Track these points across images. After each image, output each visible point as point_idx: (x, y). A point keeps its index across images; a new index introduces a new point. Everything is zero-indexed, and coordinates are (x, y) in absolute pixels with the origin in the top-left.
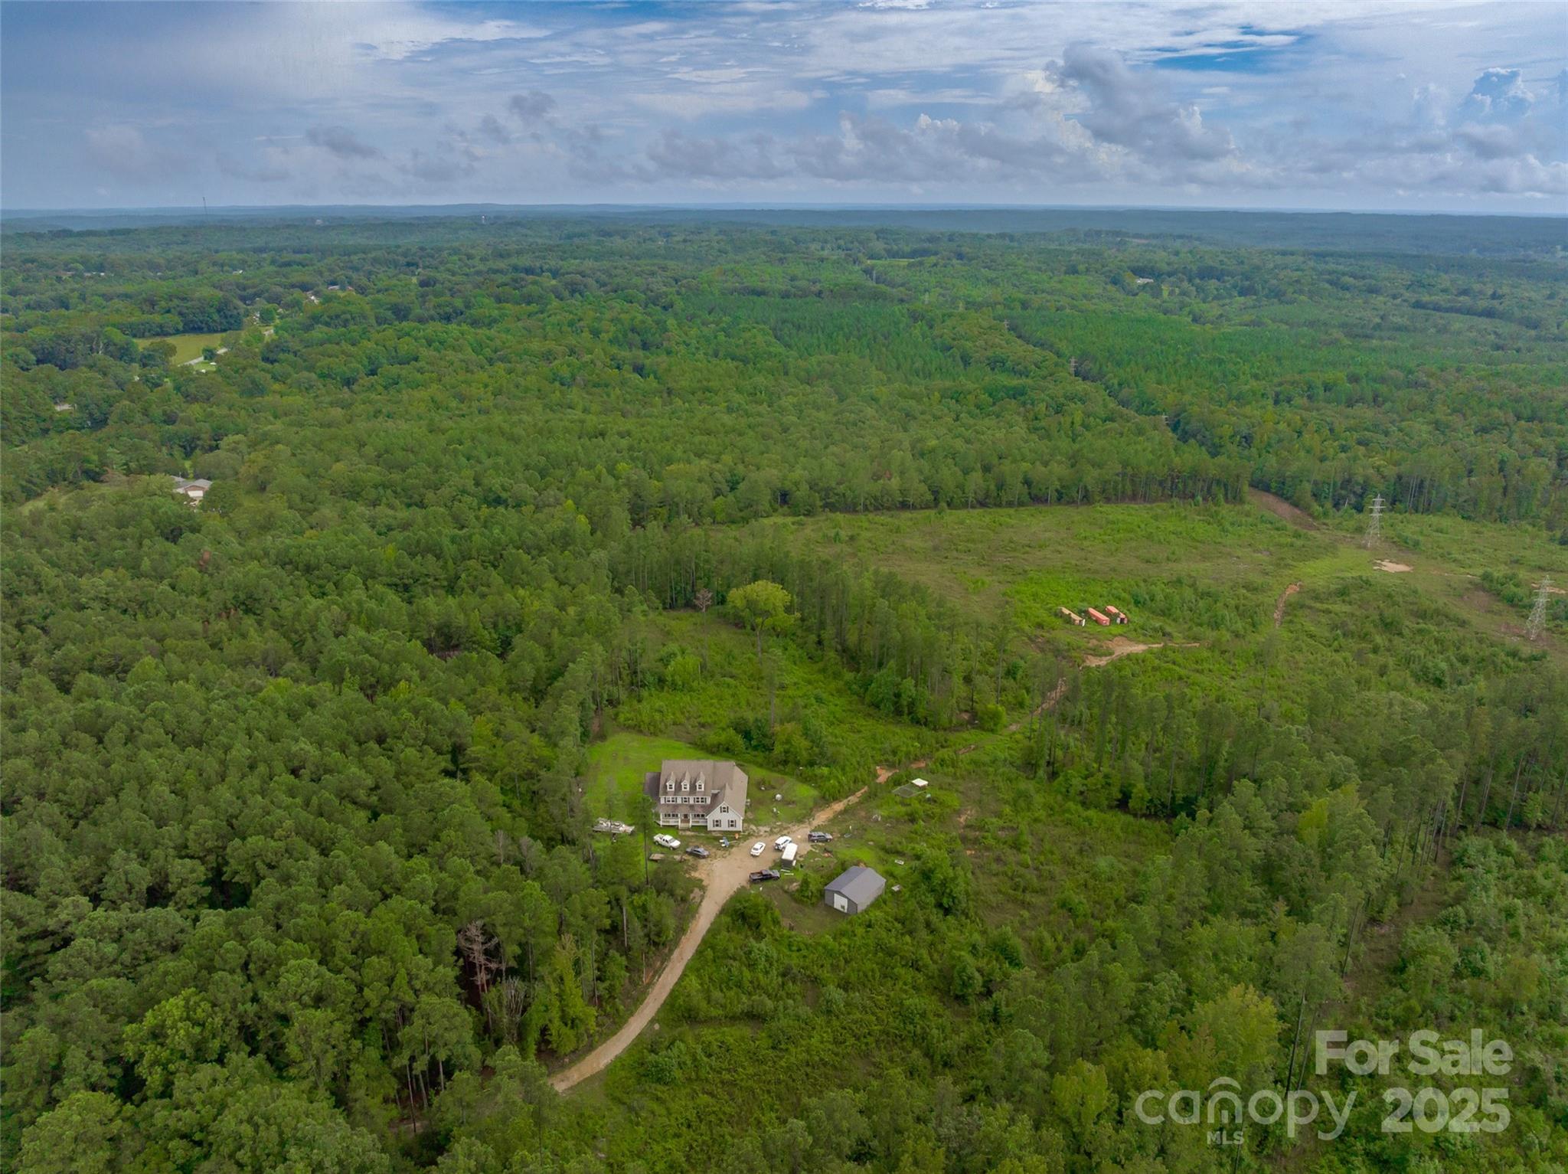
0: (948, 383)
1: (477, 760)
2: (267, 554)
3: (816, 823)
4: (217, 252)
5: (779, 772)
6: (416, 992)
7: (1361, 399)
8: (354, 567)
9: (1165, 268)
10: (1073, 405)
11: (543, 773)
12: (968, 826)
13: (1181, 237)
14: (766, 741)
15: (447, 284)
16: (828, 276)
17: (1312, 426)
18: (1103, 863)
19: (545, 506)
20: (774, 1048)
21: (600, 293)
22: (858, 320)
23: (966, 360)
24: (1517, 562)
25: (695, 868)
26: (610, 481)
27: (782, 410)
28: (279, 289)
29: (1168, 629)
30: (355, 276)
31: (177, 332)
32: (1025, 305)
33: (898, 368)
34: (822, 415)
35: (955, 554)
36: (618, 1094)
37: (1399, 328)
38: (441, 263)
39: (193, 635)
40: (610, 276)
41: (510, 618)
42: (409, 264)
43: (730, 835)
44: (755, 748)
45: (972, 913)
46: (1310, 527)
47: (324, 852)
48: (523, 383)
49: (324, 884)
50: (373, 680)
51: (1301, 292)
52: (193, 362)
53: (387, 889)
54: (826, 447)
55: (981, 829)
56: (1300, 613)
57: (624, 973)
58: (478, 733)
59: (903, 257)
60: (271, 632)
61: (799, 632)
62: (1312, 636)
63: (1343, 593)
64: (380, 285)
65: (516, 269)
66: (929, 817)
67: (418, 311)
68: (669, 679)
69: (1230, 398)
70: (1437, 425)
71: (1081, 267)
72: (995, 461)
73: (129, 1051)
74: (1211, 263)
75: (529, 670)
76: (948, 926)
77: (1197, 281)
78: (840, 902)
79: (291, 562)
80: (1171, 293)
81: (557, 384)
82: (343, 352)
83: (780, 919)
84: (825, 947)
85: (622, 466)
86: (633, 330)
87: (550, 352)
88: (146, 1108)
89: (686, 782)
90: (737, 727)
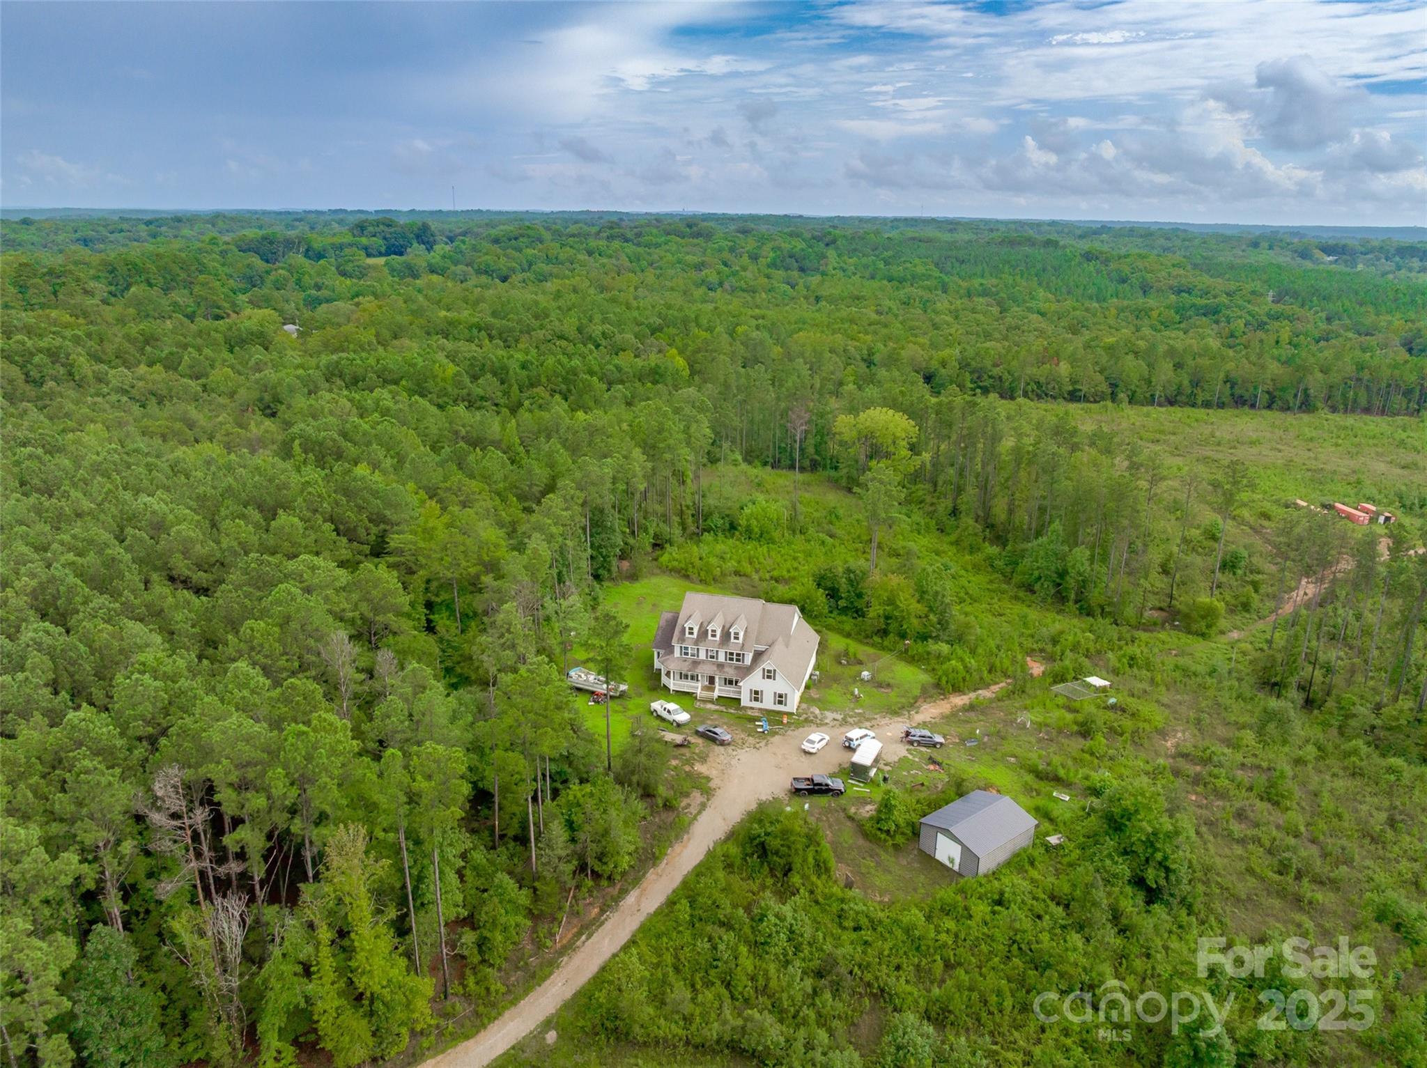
0: (1126, 303)
3: (919, 718)
5: (873, 645)
10: (1278, 324)
12: (1182, 755)
14: (860, 604)
23: (1146, 290)
25: (703, 759)
33: (1069, 293)
43: (774, 717)
44: (844, 611)
45: (1200, 906)
55: (1206, 761)
57: (518, 920)
61: (928, 499)
66: (1114, 732)
68: (743, 522)
72: (1189, 359)
76: (1153, 926)
78: (946, 851)
83: (832, 863)
86: (792, 257)
89: (716, 626)
90: (820, 581)
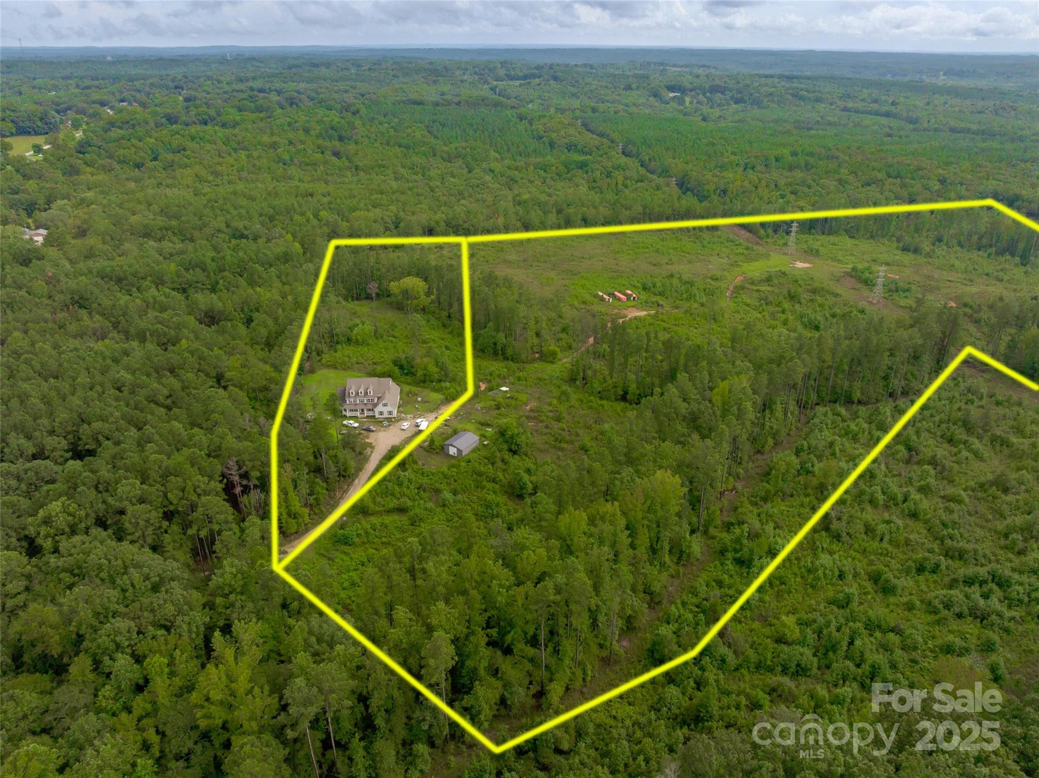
0: (538, 160)
1: (231, 380)
2: (91, 272)
3: (441, 411)
4: (34, 79)
5: (421, 387)
6: (199, 495)
7: (797, 167)
8: (149, 278)
9: (688, 86)
10: (617, 172)
11: (272, 386)
12: (531, 410)
13: (703, 66)
14: (413, 370)
15: (204, 100)
16: (466, 92)
17: (764, 183)
18: (607, 426)
19: (273, 238)
20: (412, 525)
21: (311, 104)
22: (483, 120)
23: (552, 145)
24: (874, 261)
25: (367, 437)
26: (315, 222)
27: (430, 179)
28: (85, 105)
29: (661, 302)
30: (138, 95)
31: (12, 134)
32: (594, 110)
33: (508, 151)
34: (456, 180)
35: (537, 264)
36: (322, 552)
37: (830, 124)
38: (199, 86)
39: (46, 321)
40: (317, 93)
41: (252, 304)
42: (176, 87)
43: (389, 420)
44: (407, 374)
45: (529, 453)
46: (757, 244)
47: (140, 429)
48: (258, 163)
49: (141, 444)
50: (165, 340)
51: (773, 101)
52: (27, 154)
53: (179, 446)
54: (459, 201)
55: (539, 412)
56: (741, 292)
57: (325, 491)
58: (231, 365)
59: (518, 79)
60: (97, 317)
61: (437, 311)
62: (747, 305)
63: (768, 280)
64: (157, 101)
65: (252, 89)
66: (507, 406)
67: (184, 118)
68: (354, 338)
69: (716, 166)
70: (840, 181)
71: (634, 86)
72: (565, 207)
73: (31, 531)
74: (718, 83)
75: (264, 332)
76: (514, 460)
77: (708, 94)
78: (452, 451)
79: (107, 276)
80: (691, 103)
81: (281, 164)
82: (133, 145)
83: (417, 460)
84: (443, 473)
85: (323, 214)
86: (332, 128)
87: (275, 143)
88: (44, 559)
89: (362, 390)
90: (395, 363)
